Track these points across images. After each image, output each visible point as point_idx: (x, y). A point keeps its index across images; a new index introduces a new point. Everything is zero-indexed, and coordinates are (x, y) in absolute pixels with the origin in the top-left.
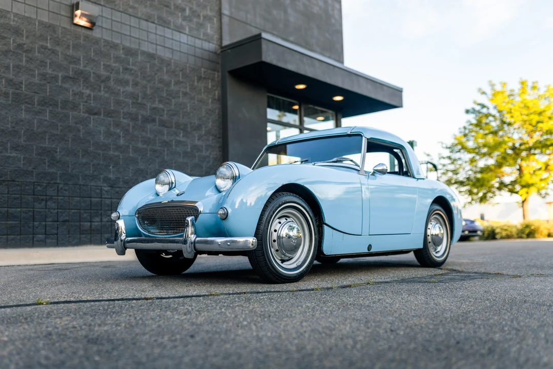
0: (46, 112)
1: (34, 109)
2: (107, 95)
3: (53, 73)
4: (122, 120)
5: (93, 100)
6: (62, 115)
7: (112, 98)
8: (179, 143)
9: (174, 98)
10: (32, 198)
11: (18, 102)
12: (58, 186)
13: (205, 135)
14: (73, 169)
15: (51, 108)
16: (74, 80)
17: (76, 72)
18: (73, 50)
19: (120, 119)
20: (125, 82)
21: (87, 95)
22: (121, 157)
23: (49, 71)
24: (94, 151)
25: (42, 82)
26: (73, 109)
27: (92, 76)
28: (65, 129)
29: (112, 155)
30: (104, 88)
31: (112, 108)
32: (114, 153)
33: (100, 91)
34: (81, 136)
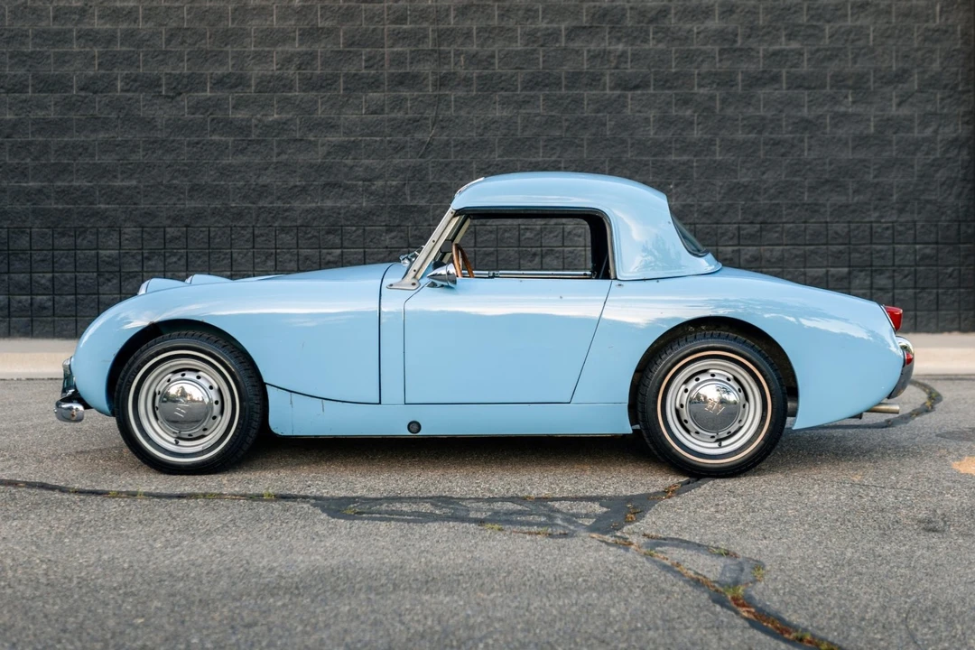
0: (539, 100)
1: (516, 98)
2: (661, 46)
3: (549, 26)
4: (696, 90)
5: (632, 61)
6: (569, 101)
7: (674, 49)
8: (840, 119)
9: (829, 22)
10: (516, 252)
11: (488, 89)
12: (563, 228)
13: (920, 91)
15: (547, 91)
16: (590, 30)
17: (594, 14)
19: (693, 87)
20: (703, 12)
21: (618, 54)
22: (695, 164)
23: (542, 24)
24: (634, 158)
25: (529, 48)
26: (591, 85)
27: (628, 15)
28: (576, 124)
29: (675, 161)
30: (655, 33)
31: (673, 70)
32: (678, 158)
33: (645, 41)
34: (608, 133)
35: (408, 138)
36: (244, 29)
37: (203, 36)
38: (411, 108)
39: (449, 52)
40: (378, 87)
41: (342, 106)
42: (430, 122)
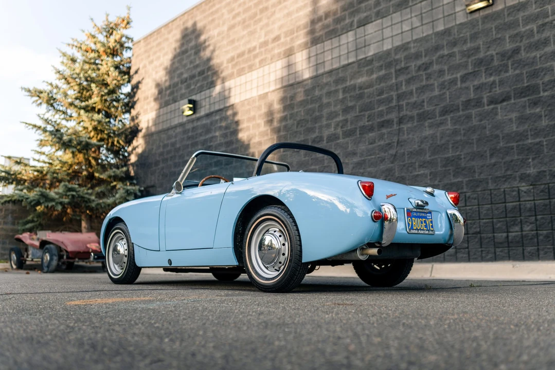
0: (448, 121)
1: (436, 122)
2: (517, 72)
3: (451, 77)
4: (542, 94)
5: (499, 86)
6: (464, 118)
7: (525, 72)
14: (481, 173)
15: (452, 115)
16: (474, 74)
17: (475, 64)
18: (470, 42)
19: (539, 93)
20: (543, 43)
21: (490, 83)
22: (545, 143)
23: (447, 77)
24: (505, 146)
25: (442, 92)
26: (476, 105)
27: (495, 58)
28: (468, 131)
29: (531, 143)
30: (512, 65)
31: (526, 85)
32: (533, 141)
33: (507, 71)
34: (488, 132)
35: (386, 154)
36: (322, 115)
37: (307, 121)
38: (387, 138)
39: (403, 105)
40: (373, 130)
41: (359, 143)
42: (396, 144)
